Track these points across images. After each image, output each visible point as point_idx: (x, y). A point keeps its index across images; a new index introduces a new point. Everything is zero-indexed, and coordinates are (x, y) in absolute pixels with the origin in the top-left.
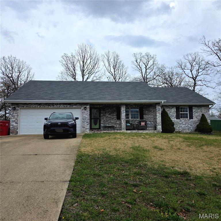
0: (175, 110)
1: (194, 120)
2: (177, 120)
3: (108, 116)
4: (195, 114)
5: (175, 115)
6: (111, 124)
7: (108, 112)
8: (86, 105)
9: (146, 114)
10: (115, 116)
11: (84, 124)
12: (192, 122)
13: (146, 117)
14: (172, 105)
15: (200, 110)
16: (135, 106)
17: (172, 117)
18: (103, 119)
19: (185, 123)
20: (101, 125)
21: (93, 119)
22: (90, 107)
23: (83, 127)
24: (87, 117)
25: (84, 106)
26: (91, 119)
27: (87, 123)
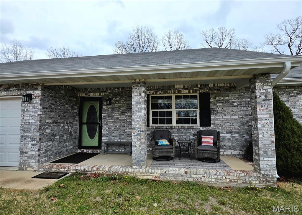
3: (118, 118)
6: (124, 138)
7: (120, 107)
8: (32, 90)
9: (217, 113)
11: (25, 145)
13: (217, 120)
16: (187, 91)
18: (106, 124)
20: (103, 138)
21: (87, 123)
22: (42, 95)
23: (22, 152)
24: (34, 122)
25: (28, 92)
26: (81, 124)
27: (33, 139)
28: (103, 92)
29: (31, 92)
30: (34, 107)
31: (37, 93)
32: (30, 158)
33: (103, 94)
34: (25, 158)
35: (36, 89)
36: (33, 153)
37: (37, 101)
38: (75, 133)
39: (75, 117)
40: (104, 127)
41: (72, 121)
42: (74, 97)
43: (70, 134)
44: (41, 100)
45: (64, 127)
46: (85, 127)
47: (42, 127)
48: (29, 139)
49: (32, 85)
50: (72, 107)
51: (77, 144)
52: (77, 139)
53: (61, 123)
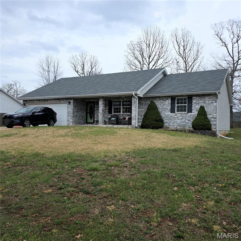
0: (170, 102)
1: (193, 113)
2: (171, 114)
4: (195, 106)
5: (169, 108)
10: (107, 110)
11: (68, 118)
12: (191, 117)
14: (167, 96)
15: (202, 101)
16: (126, 99)
17: (166, 110)
19: (181, 118)
20: (95, 119)
21: (89, 113)
22: (73, 102)
23: (68, 121)
24: (71, 111)
25: (69, 101)
26: (87, 113)
27: (71, 116)
28: (95, 99)
29: (70, 101)
30: (71, 106)
31: (72, 101)
32: (70, 122)
33: (95, 100)
34: (69, 123)
35: (71, 100)
36: (71, 121)
37: (72, 104)
38: (85, 117)
39: (84, 110)
40: (95, 114)
41: (83, 111)
42: (84, 102)
43: (82, 117)
44: (73, 103)
45: (80, 114)
46: (88, 115)
47: (74, 112)
48: (70, 116)
49: (70, 99)
50: (83, 106)
51: (85, 121)
52: (85, 120)
53: (79, 112)
